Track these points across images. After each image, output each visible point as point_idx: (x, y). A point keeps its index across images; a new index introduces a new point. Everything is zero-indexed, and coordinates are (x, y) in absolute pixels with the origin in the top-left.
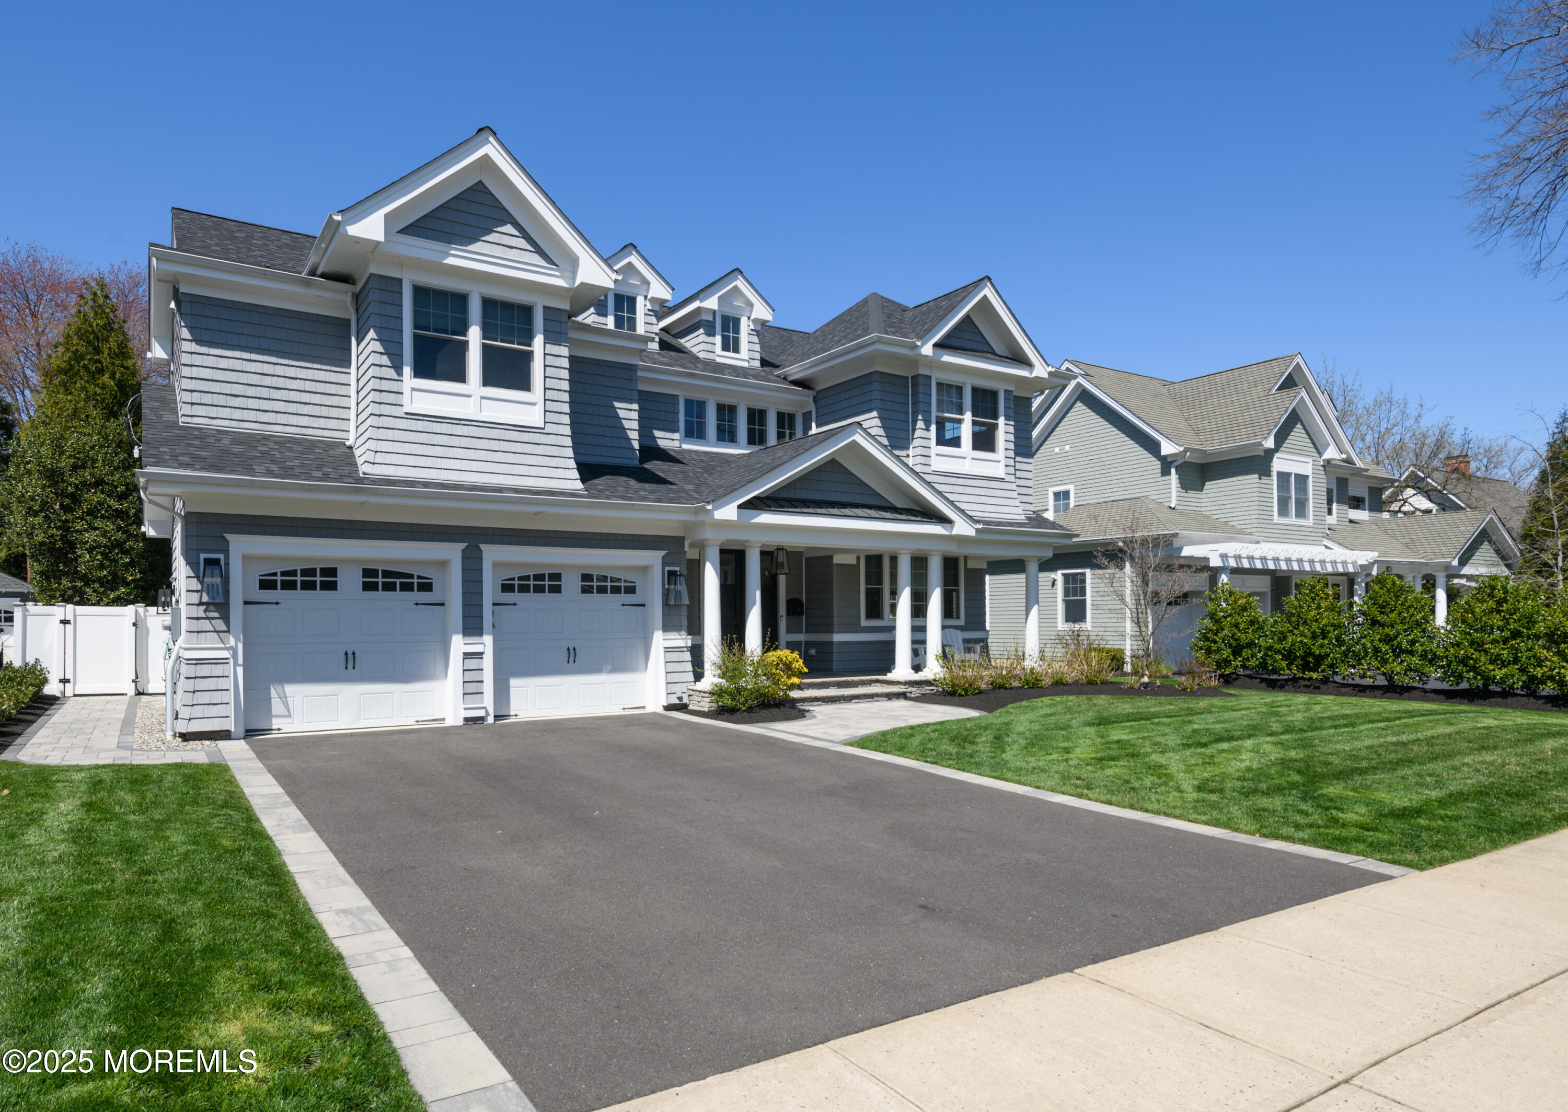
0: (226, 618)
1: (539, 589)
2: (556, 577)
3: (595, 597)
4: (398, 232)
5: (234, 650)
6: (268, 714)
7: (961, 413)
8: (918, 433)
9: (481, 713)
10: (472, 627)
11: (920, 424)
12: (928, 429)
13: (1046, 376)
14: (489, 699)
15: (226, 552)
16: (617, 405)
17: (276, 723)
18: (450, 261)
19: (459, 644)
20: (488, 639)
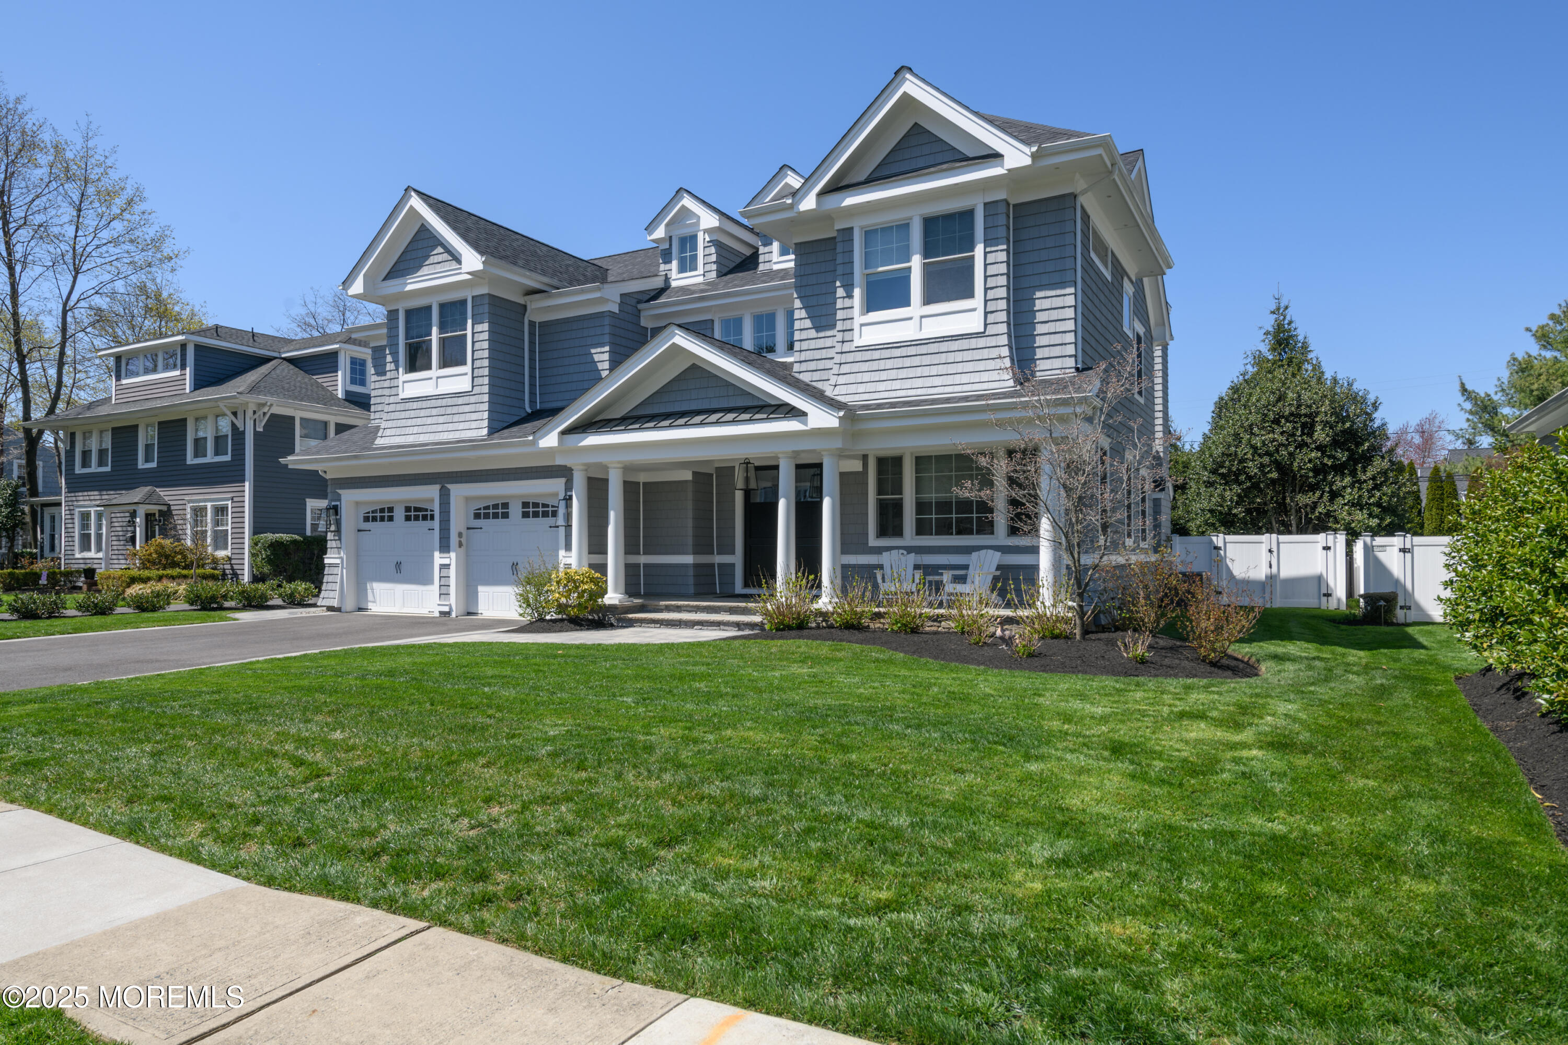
0: (340, 539)
1: (496, 516)
2: (505, 505)
3: (531, 520)
4: (384, 279)
5: (342, 558)
6: (367, 601)
7: (909, 260)
8: (839, 304)
9: (446, 609)
10: (445, 547)
11: (840, 292)
12: (850, 296)
13: (1028, 161)
14: (453, 601)
15: (340, 500)
16: (593, 351)
17: (370, 605)
18: (409, 288)
19: (439, 559)
20: (453, 555)
